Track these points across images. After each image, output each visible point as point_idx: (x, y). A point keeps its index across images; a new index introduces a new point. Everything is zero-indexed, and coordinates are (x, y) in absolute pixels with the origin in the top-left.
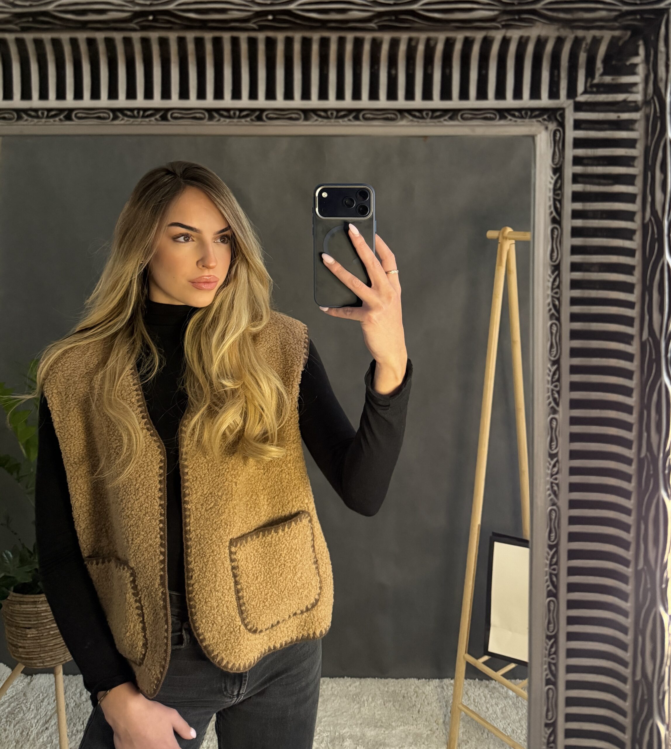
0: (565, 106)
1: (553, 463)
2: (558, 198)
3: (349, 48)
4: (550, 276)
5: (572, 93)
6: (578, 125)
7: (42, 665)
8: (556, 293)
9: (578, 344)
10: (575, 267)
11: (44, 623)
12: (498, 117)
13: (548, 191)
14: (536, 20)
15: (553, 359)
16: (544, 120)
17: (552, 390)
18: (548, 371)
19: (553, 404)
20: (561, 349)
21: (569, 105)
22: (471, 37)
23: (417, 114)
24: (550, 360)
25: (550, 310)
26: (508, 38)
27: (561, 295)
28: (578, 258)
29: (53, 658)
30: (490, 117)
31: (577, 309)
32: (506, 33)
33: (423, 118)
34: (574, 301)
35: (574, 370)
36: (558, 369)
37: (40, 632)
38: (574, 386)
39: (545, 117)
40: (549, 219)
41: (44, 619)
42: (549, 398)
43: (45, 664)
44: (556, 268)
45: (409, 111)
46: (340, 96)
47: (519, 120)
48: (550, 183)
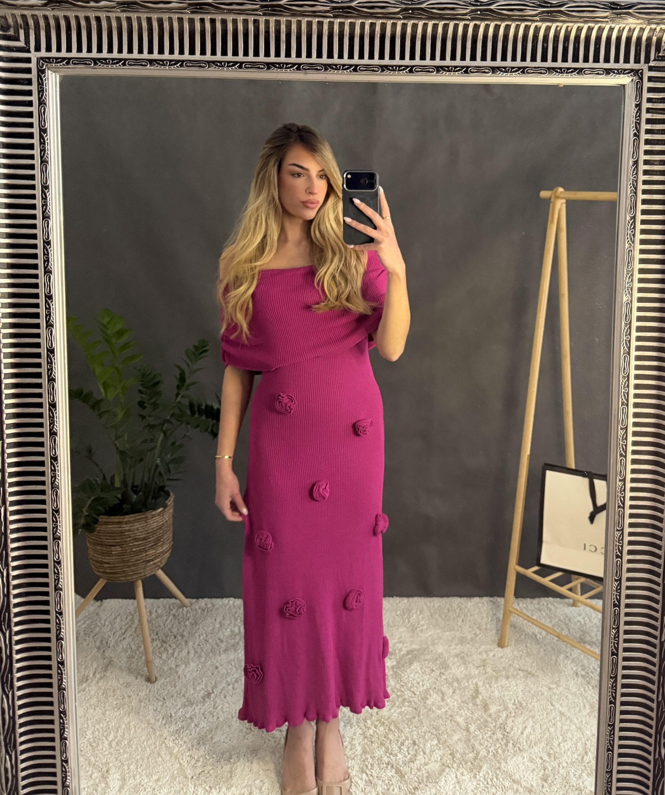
0: (643, 68)
2: (638, 122)
3: (522, 30)
4: (632, 168)
6: (651, 79)
9: (646, 207)
10: (646, 162)
11: (128, 541)
12: (605, 73)
13: (632, 118)
14: (630, 18)
16: (632, 75)
20: (636, 210)
21: (646, 68)
22: (592, 26)
23: (559, 70)
26: (613, 28)
27: (638, 179)
28: (648, 157)
30: (601, 73)
31: (647, 187)
32: (612, 25)
33: (562, 72)
34: (645, 182)
35: (644, 222)
36: (634, 222)
37: (123, 549)
38: (643, 232)
40: (632, 134)
41: (128, 538)
44: (636, 163)
45: (554, 69)
47: (617, 75)
48: (634, 113)
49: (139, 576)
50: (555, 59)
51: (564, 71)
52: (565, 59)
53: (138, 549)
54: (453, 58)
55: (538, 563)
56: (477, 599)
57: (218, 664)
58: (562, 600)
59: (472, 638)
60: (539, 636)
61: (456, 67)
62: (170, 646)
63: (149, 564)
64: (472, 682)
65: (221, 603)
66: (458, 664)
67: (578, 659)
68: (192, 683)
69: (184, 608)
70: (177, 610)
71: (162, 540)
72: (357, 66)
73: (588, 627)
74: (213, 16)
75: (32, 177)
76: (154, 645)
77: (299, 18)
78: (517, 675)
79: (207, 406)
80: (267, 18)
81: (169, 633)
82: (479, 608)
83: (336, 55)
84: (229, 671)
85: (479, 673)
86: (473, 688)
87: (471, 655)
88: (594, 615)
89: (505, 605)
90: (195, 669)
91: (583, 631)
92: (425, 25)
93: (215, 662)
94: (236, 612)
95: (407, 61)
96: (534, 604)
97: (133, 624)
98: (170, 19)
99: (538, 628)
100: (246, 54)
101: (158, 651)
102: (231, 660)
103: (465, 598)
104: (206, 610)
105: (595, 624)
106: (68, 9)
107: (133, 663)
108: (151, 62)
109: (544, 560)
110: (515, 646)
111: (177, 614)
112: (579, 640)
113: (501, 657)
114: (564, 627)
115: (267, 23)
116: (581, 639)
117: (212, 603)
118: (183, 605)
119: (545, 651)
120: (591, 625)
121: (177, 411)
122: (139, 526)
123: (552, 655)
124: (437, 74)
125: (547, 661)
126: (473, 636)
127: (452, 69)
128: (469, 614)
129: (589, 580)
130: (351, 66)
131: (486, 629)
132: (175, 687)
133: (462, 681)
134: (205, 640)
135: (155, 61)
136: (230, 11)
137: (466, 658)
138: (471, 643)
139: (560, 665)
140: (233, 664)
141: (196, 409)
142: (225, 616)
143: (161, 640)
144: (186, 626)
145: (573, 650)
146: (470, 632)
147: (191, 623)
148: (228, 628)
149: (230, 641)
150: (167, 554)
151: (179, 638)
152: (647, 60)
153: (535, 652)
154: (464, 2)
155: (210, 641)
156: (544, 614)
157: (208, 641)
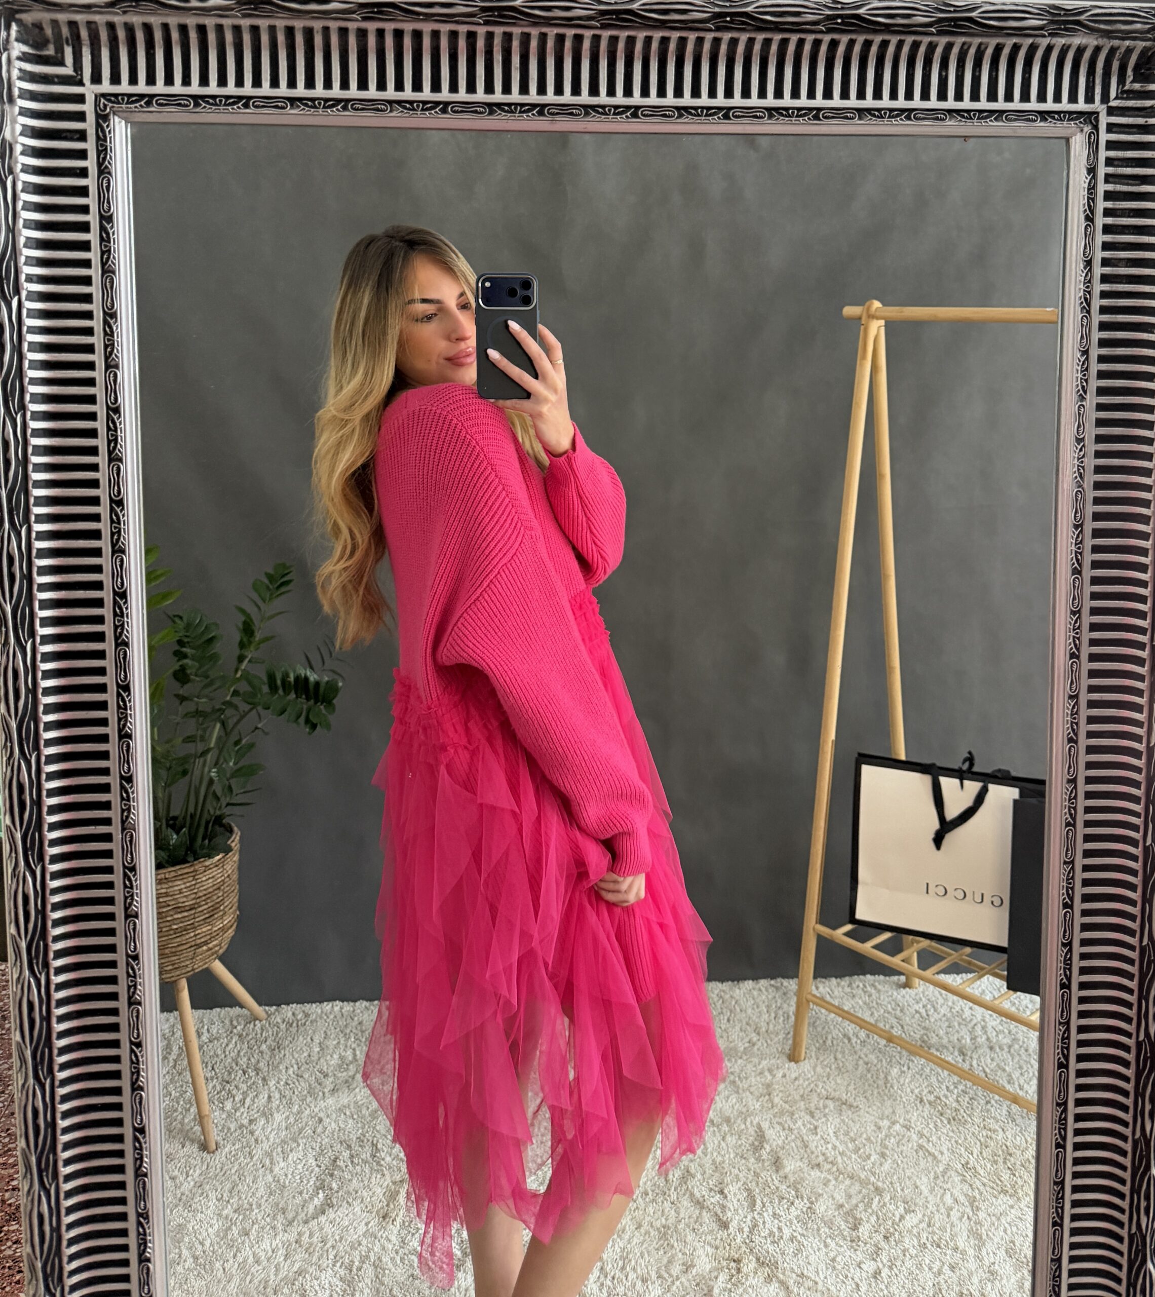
0: (1099, 110)
1: (1079, 447)
2: (1092, 197)
3: (906, 50)
4: (1083, 271)
6: (1110, 128)
8: (1088, 287)
9: (1106, 335)
10: (1105, 262)
12: (1039, 119)
13: (1083, 190)
14: (1080, 30)
15: (1082, 349)
17: (1081, 379)
19: (1081, 392)
20: (1091, 340)
21: (1103, 110)
22: (1018, 43)
23: (965, 114)
24: (1080, 351)
25: (1082, 303)
26: (1051, 45)
27: (1092, 289)
28: (1108, 254)
30: (1032, 118)
31: (1106, 302)
32: (1050, 40)
33: (970, 118)
34: (1104, 295)
35: (1102, 359)
36: (1087, 359)
38: (1101, 375)
39: (1082, 120)
40: (1082, 217)
42: (1078, 386)
44: (1089, 263)
45: (958, 112)
46: (894, 96)
47: (1058, 122)
48: (1085, 182)
49: (184, 971)
50: (959, 97)
51: (974, 115)
52: (975, 97)
53: (181, 925)
54: (795, 94)
55: (853, 920)
56: (749, 984)
57: (321, 1115)
58: (887, 978)
59: (745, 1048)
60: (854, 1040)
61: (799, 109)
62: (236, 1087)
63: (200, 950)
64: (752, 1122)
65: (319, 1011)
66: (727, 1093)
67: (921, 1075)
68: (279, 1149)
69: (257, 1022)
70: (245, 1026)
71: (222, 908)
72: (637, 108)
73: (932, 1020)
74: (399, 26)
75: (88, 298)
76: (211, 1085)
77: (544, 30)
78: (825, 1107)
79: (297, 678)
80: (490, 29)
81: (234, 1065)
82: (754, 999)
83: (603, 89)
84: (342, 1126)
85: (762, 1106)
86: (753, 1133)
87: (746, 1078)
88: (941, 1001)
89: (799, 993)
90: (284, 1124)
91: (924, 1028)
92: (751, 41)
93: (316, 1110)
94: (346, 1026)
95: (721, 100)
96: (843, 988)
97: (170, 1054)
98: (326, 30)
99: (853, 1026)
100: (454, 88)
101: (216, 1097)
102: (345, 1106)
103: (730, 983)
104: (295, 1025)
105: (944, 1015)
106: (153, 13)
107: (175, 1120)
108: (293, 101)
109: (862, 914)
110: (817, 1059)
111: (244, 1034)
112: (919, 1043)
113: (796, 1079)
114: (894, 1021)
115: (490, 36)
116: (923, 1041)
117: (304, 1012)
118: (256, 1018)
119: (867, 1064)
120: (936, 1016)
121: (244, 687)
122: (183, 886)
123: (878, 1070)
124: (770, 121)
125: (871, 1082)
126: (747, 1045)
127: (793, 113)
128: (738, 1009)
129: (934, 944)
130: (628, 108)
131: (767, 1031)
132: (252, 1158)
133: (735, 1122)
134: (297, 1075)
135: (300, 99)
136: (428, 17)
137: (738, 1082)
138: (745, 1058)
139: (892, 1086)
140: (348, 1113)
141: (279, 682)
142: (329, 1033)
143: (220, 1079)
144: (262, 1052)
145: (913, 1061)
146: (742, 1040)
147: (269, 1047)
148: (334, 1051)
149: (340, 1075)
150: (230, 931)
151: (252, 1074)
152: (1105, 98)
153: (850, 1068)
154: (816, 3)
155: (306, 1076)
156: (861, 1003)
157: (302, 1077)
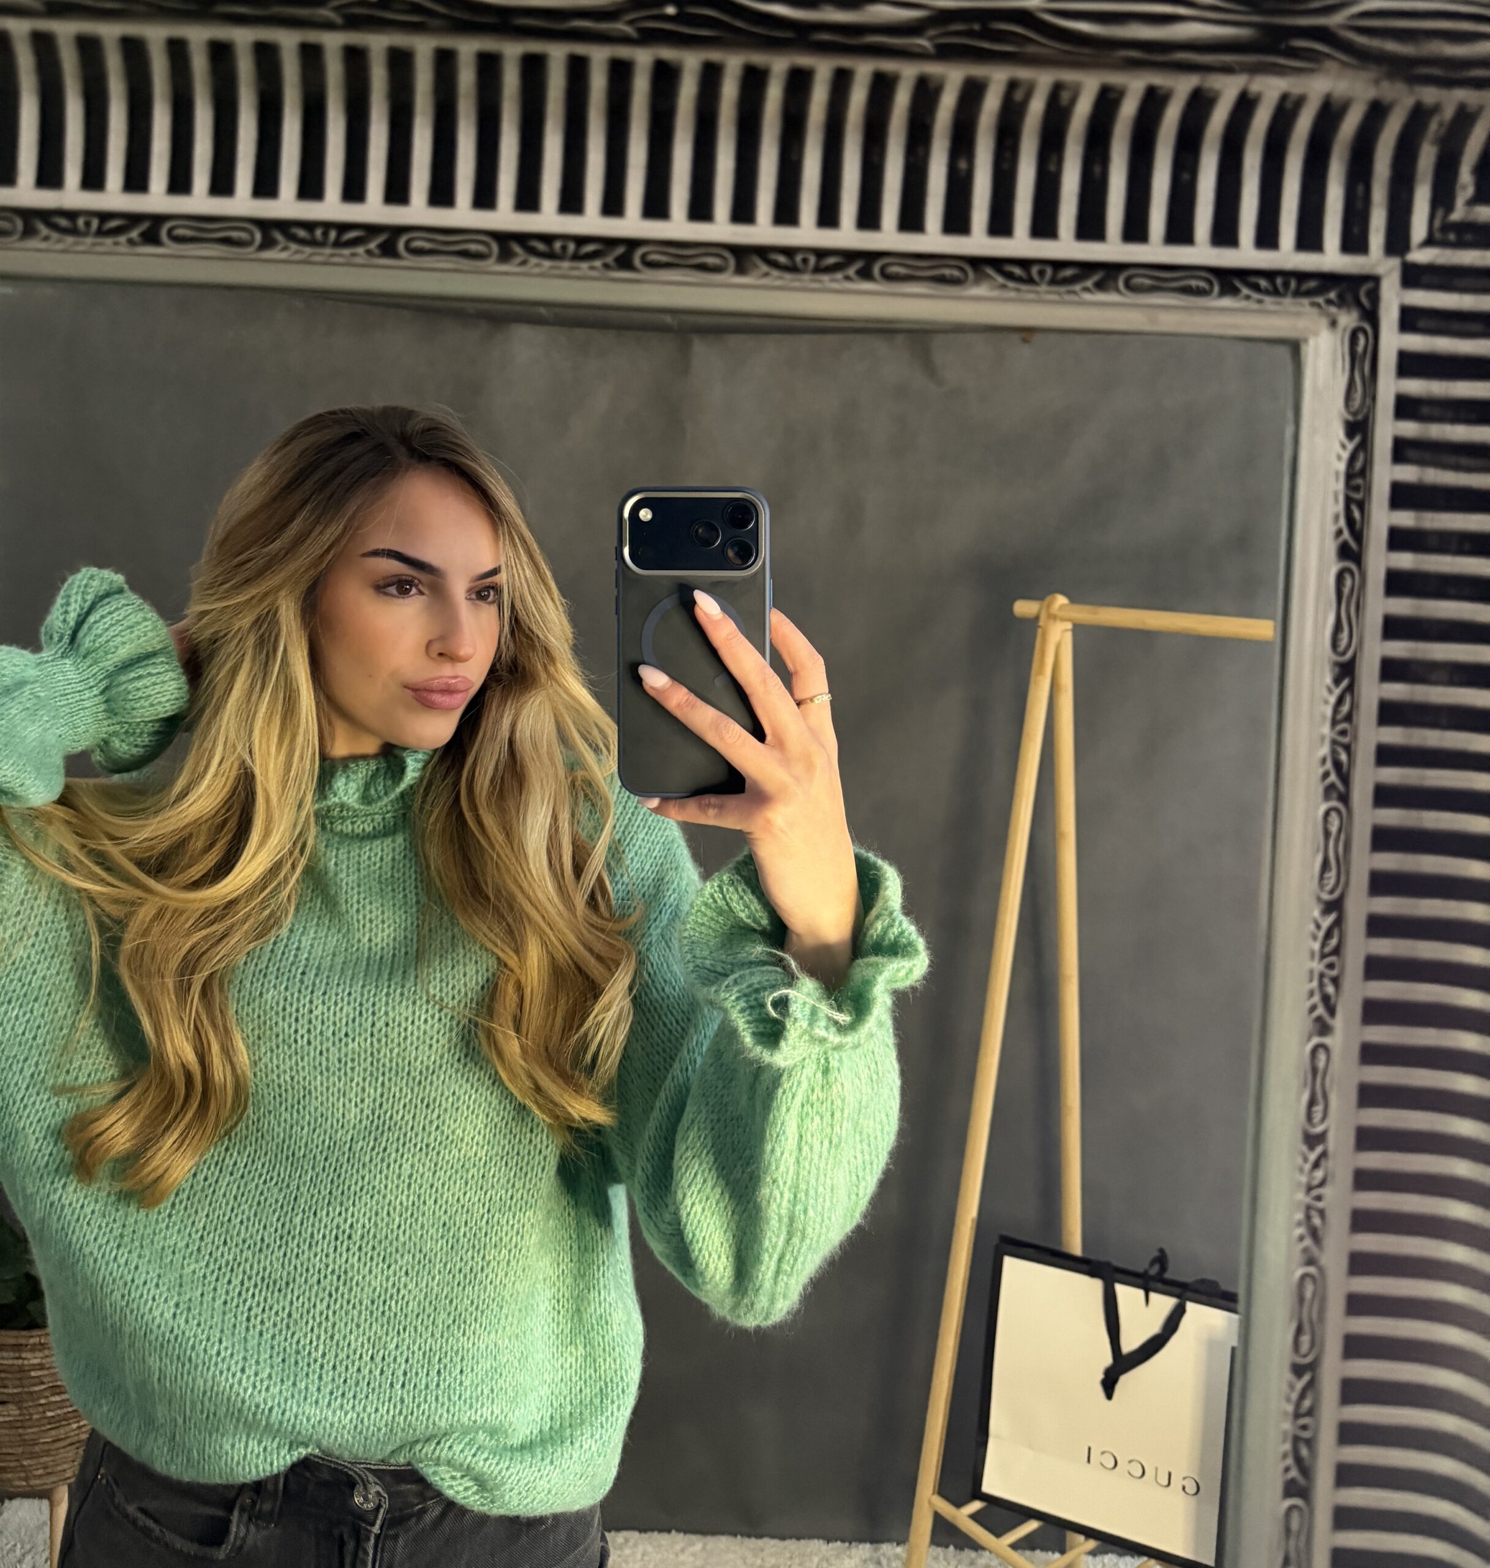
0: (1380, 270)
1: (1313, 1157)
2: (1358, 496)
3: (858, 98)
4: (1330, 691)
5: (1397, 242)
6: (1410, 320)
7: (24, 1483)
8: (1343, 733)
9: (1390, 861)
10: (1391, 670)
11: (35, 1392)
12: (1216, 289)
13: (1332, 479)
14: (1328, 56)
15: (1326, 897)
16: (1329, 302)
17: (1322, 976)
18: (1312, 927)
19: (1321, 1011)
20: (1348, 873)
21: (1390, 271)
22: (1160, 88)
23: (1017, 271)
24: (1319, 899)
25: (1326, 775)
26: (1251, 96)
27: (1355, 737)
28: (1399, 649)
29: (49, 1470)
30: (1198, 287)
31: (1392, 775)
32: (1249, 83)
33: (1030, 281)
34: (1386, 755)
35: (1378, 926)
36: (1338, 923)
37: (25, 1411)
38: (1376, 968)
39: (1332, 295)
40: (1331, 548)
41: (35, 1385)
42: (1311, 994)
43: (33, 1482)
44: (1346, 671)
45: (998, 264)
46: (828, 217)
47: (1268, 299)
48: (1339, 458)
50: (1001, 225)
51: (1042, 273)
52: (1044, 226)
54: (571, 202)
61: (581, 240)
72: (158, 220)
83: (73, 171)
95: (375, 208)
124: (503, 269)
127: (564, 249)
130: (134, 219)
